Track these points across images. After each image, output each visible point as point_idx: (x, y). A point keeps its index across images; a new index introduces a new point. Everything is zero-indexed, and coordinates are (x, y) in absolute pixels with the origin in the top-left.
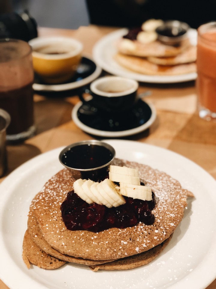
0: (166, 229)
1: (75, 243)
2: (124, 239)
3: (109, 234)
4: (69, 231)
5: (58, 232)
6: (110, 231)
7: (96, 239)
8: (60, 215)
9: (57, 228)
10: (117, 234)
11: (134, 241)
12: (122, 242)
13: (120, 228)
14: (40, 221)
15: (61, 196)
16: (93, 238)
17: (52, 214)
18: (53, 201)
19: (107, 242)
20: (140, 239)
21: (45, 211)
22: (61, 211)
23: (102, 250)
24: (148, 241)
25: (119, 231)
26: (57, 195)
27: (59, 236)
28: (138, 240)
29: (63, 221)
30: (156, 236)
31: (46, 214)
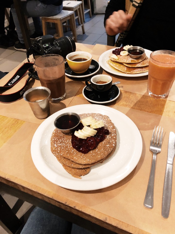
0: (114, 133)
1: (92, 157)
2: (106, 144)
3: (101, 146)
4: (86, 154)
5: (82, 157)
6: (100, 145)
7: (98, 151)
8: (76, 150)
9: (80, 156)
10: (103, 144)
11: (110, 143)
12: (107, 146)
13: (102, 141)
14: (70, 158)
15: (68, 143)
16: (97, 151)
17: (72, 152)
18: (67, 147)
19: (102, 149)
20: (111, 141)
21: (68, 153)
22: (75, 149)
23: (103, 153)
24: (114, 140)
25: (103, 143)
26: (65, 144)
27: (84, 159)
28: (111, 142)
29: (79, 152)
30: (114, 137)
31: (70, 154)
